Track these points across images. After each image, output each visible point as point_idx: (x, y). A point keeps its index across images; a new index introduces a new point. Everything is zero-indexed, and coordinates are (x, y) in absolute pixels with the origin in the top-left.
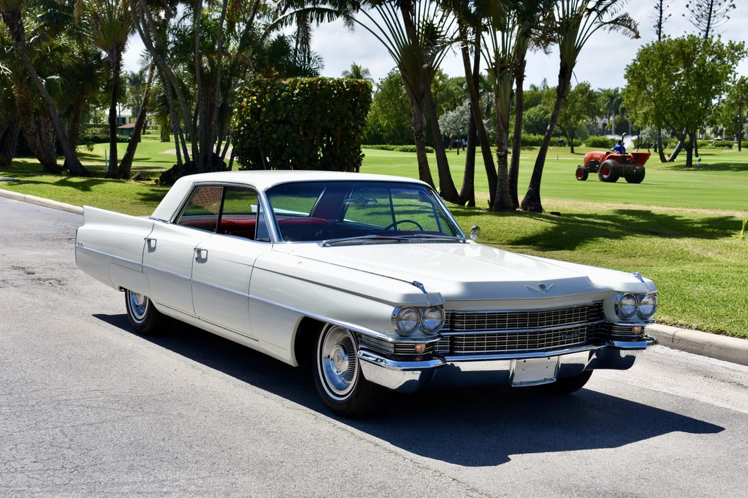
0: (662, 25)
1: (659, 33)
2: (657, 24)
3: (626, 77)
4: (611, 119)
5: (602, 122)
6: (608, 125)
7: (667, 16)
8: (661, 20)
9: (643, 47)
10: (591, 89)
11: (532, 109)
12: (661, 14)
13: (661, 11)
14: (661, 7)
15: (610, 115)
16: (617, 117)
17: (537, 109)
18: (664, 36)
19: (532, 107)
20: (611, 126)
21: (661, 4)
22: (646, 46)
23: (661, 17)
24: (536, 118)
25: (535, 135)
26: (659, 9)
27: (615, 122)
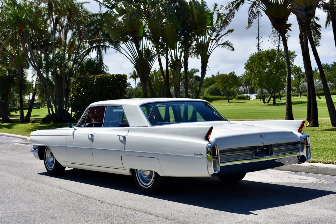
0: (259, 46)
1: (258, 49)
2: (257, 45)
3: (245, 68)
4: (247, 87)
5: (244, 89)
6: (246, 90)
7: (261, 42)
8: (259, 43)
9: (251, 55)
10: (235, 74)
11: (213, 85)
12: (259, 41)
13: (259, 39)
14: (259, 38)
15: (247, 86)
16: (250, 86)
17: (215, 85)
18: (260, 50)
19: (212, 84)
20: (248, 90)
21: (259, 37)
22: (253, 55)
23: (259, 42)
24: (214, 89)
25: (213, 96)
26: (258, 39)
27: (249, 88)
